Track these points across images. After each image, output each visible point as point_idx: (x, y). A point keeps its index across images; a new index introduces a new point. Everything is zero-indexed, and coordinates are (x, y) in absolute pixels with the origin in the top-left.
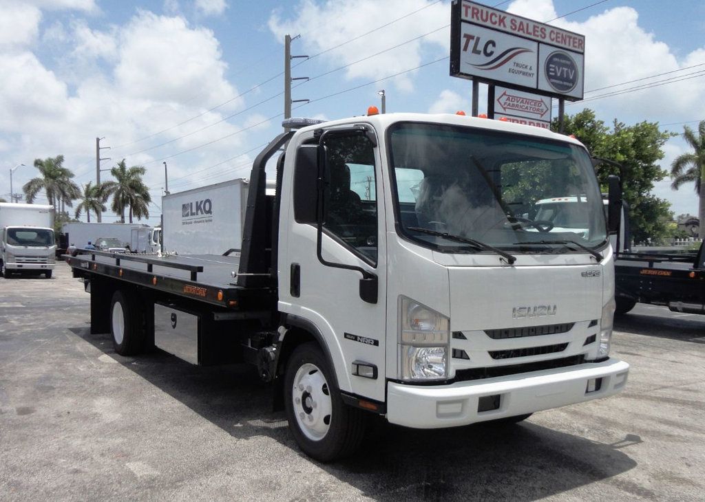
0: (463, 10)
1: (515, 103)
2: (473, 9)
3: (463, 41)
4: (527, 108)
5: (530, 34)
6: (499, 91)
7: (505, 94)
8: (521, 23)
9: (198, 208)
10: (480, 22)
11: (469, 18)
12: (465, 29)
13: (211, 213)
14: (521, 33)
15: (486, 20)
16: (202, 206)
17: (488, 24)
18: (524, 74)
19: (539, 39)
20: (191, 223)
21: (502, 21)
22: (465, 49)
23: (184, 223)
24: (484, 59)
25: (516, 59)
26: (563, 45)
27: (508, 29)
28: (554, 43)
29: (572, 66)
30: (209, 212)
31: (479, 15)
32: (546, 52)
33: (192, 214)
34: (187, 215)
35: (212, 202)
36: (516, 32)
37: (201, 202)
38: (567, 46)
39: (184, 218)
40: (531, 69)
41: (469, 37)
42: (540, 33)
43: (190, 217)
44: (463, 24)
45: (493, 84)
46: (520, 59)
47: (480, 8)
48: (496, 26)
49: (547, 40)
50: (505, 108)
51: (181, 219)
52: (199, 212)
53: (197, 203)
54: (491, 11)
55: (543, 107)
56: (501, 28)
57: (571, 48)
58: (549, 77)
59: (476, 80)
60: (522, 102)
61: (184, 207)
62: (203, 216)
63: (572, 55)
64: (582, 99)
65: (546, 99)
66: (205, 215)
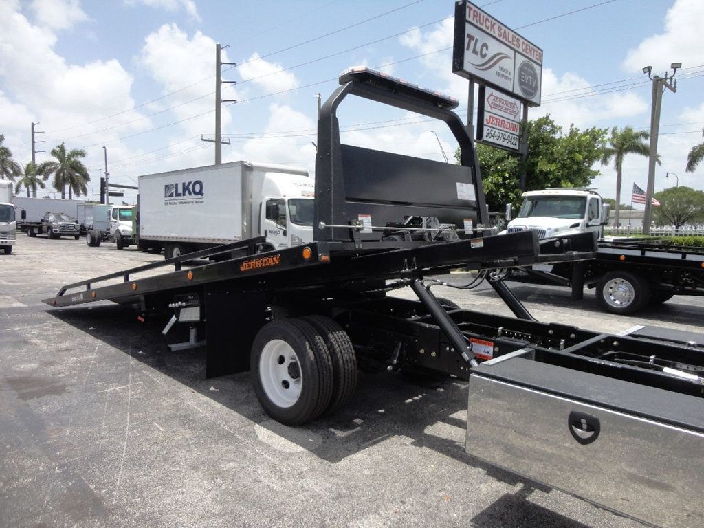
0: (467, 10)
1: (498, 103)
2: (475, 11)
3: (467, 40)
4: (506, 109)
5: (509, 42)
6: (488, 90)
7: (492, 94)
8: (505, 31)
9: (185, 189)
10: (478, 25)
11: (471, 19)
12: (469, 29)
13: (202, 195)
14: (504, 40)
15: (482, 24)
16: (191, 187)
17: (483, 27)
18: (506, 78)
19: (516, 48)
20: (176, 203)
21: (493, 26)
22: (468, 49)
23: (166, 204)
24: (479, 60)
25: (502, 63)
26: (530, 56)
27: (497, 36)
28: (524, 53)
29: (535, 76)
30: (200, 193)
31: (478, 18)
32: (520, 59)
33: (178, 195)
34: (171, 195)
35: (204, 184)
36: (501, 38)
37: (190, 183)
38: (532, 58)
39: (167, 199)
40: (510, 74)
41: (471, 38)
42: (515, 43)
43: (174, 198)
44: (467, 25)
45: (484, 84)
46: (503, 63)
47: (479, 11)
48: (489, 31)
49: (520, 50)
50: (492, 108)
51: (164, 199)
52: (187, 193)
53: (184, 184)
54: (486, 16)
55: (516, 109)
56: (492, 33)
57: (534, 59)
58: (521, 83)
59: (472, 78)
60: (503, 103)
61: (167, 187)
62: (191, 197)
63: (535, 66)
64: (539, 105)
65: (518, 102)
66: (194, 196)
